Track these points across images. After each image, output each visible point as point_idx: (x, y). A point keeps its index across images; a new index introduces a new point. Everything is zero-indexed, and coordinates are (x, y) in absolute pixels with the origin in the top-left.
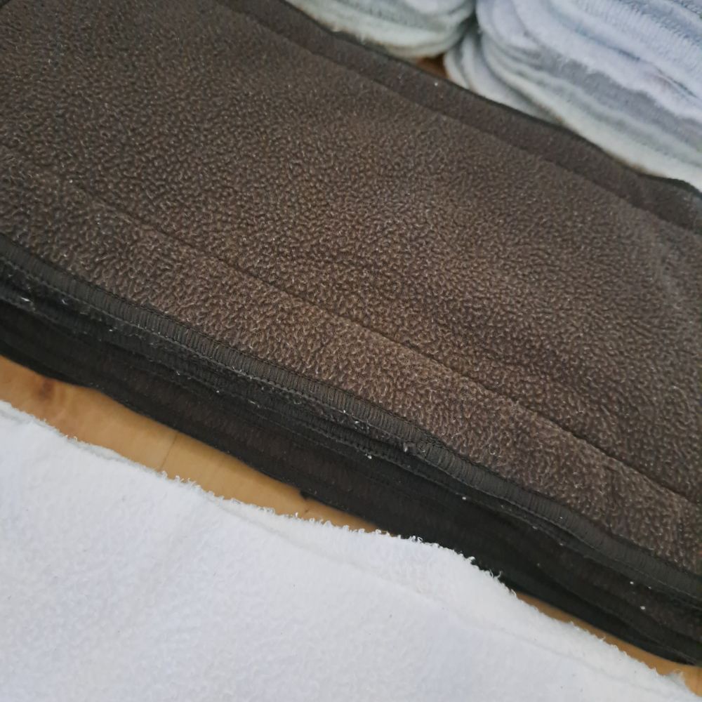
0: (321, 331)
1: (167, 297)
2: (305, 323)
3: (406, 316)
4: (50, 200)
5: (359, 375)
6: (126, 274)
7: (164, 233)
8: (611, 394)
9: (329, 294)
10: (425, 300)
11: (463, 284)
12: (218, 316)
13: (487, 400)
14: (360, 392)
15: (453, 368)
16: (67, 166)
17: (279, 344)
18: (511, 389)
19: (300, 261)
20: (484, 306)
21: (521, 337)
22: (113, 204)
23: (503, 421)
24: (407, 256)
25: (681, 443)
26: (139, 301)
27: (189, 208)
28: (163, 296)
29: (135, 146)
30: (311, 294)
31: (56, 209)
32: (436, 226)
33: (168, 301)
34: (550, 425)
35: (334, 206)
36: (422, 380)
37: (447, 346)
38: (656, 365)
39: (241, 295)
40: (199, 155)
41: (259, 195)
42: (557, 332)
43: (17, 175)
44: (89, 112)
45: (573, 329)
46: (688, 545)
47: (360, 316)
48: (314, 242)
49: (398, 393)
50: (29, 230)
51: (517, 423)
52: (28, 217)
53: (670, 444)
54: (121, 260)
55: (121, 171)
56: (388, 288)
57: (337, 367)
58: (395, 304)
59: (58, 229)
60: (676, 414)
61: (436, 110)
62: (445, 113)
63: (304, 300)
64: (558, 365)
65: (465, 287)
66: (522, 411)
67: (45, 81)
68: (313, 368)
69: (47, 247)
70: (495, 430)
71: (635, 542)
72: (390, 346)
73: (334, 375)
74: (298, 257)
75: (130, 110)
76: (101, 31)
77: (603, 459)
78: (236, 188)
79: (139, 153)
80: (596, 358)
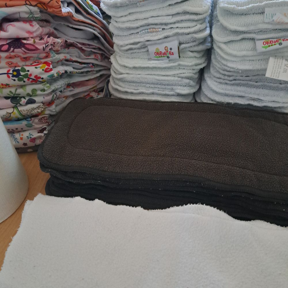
0: (171, 162)
1: (133, 168)
2: (166, 162)
3: (190, 153)
4: (100, 157)
5: (184, 169)
6: (122, 167)
7: (127, 155)
8: (248, 157)
9: (169, 154)
10: (193, 148)
11: (201, 142)
12: (146, 168)
13: (218, 167)
14: (186, 174)
15: (206, 161)
16: (101, 149)
17: (162, 169)
18: (222, 162)
19: (160, 149)
20: (208, 145)
21: (220, 150)
22: (114, 153)
23: (223, 170)
24: (185, 140)
25: (270, 163)
26: (127, 172)
27: (131, 148)
28: (132, 169)
29: (114, 140)
30: (165, 155)
31: (101, 159)
32: (189, 132)
33: (133, 169)
34: (235, 168)
35: (163, 136)
36: (200, 166)
37: (203, 157)
38: (256, 147)
39: (149, 161)
40: (129, 137)
41: (145, 141)
42: (229, 146)
43: (91, 154)
44: (102, 137)
45: (232, 144)
46: (284, 186)
47: (179, 156)
48: (161, 144)
49: (195, 171)
50: (97, 165)
51: (227, 170)
52: (96, 162)
53: (268, 164)
54: (119, 164)
55: (113, 146)
56: (183, 148)
57: (178, 170)
58: (186, 151)
59: (103, 163)
60: (266, 157)
61: (178, 111)
62: (181, 111)
63: (164, 157)
64: (232, 154)
65: (202, 142)
66: (227, 167)
67: (89, 134)
68: (172, 172)
69: (102, 167)
70: (222, 173)
71: (269, 190)
72: (189, 161)
73: (178, 172)
74: (159, 149)
75: (110, 133)
76: (97, 120)
77: (252, 172)
78: (140, 141)
79: (116, 141)
80: (241, 149)
